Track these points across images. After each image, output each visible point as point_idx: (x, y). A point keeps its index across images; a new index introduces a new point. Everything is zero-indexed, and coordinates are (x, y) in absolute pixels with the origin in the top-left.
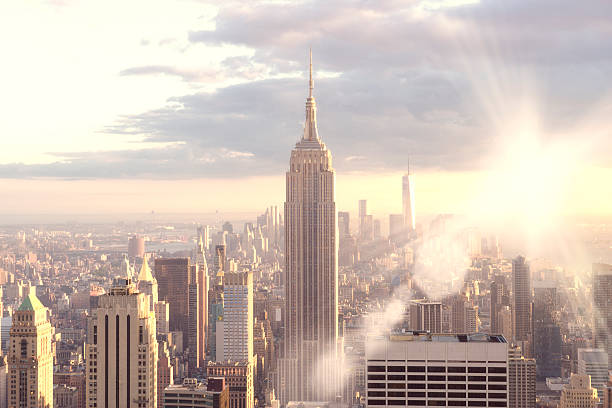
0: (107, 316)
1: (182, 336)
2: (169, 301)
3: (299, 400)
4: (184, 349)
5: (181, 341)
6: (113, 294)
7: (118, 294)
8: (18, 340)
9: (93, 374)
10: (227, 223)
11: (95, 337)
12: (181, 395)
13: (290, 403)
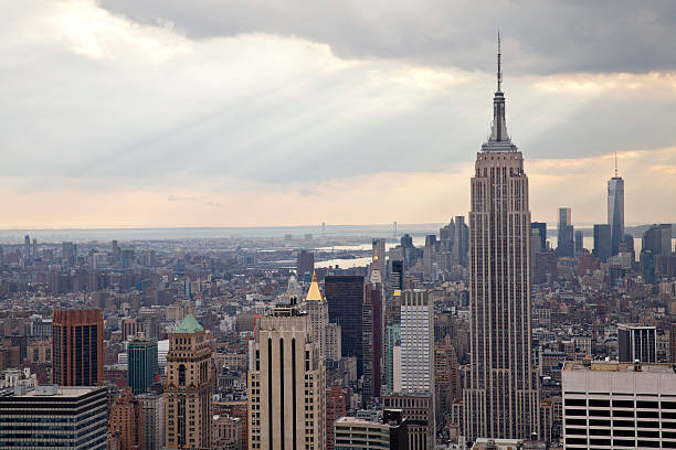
0: (270, 340)
1: (355, 363)
2: (341, 323)
3: (489, 436)
4: (359, 378)
5: (355, 368)
6: (276, 315)
7: (282, 315)
8: (176, 365)
9: (256, 404)
10: (407, 235)
11: (258, 362)
12: (354, 428)
13: (478, 440)
